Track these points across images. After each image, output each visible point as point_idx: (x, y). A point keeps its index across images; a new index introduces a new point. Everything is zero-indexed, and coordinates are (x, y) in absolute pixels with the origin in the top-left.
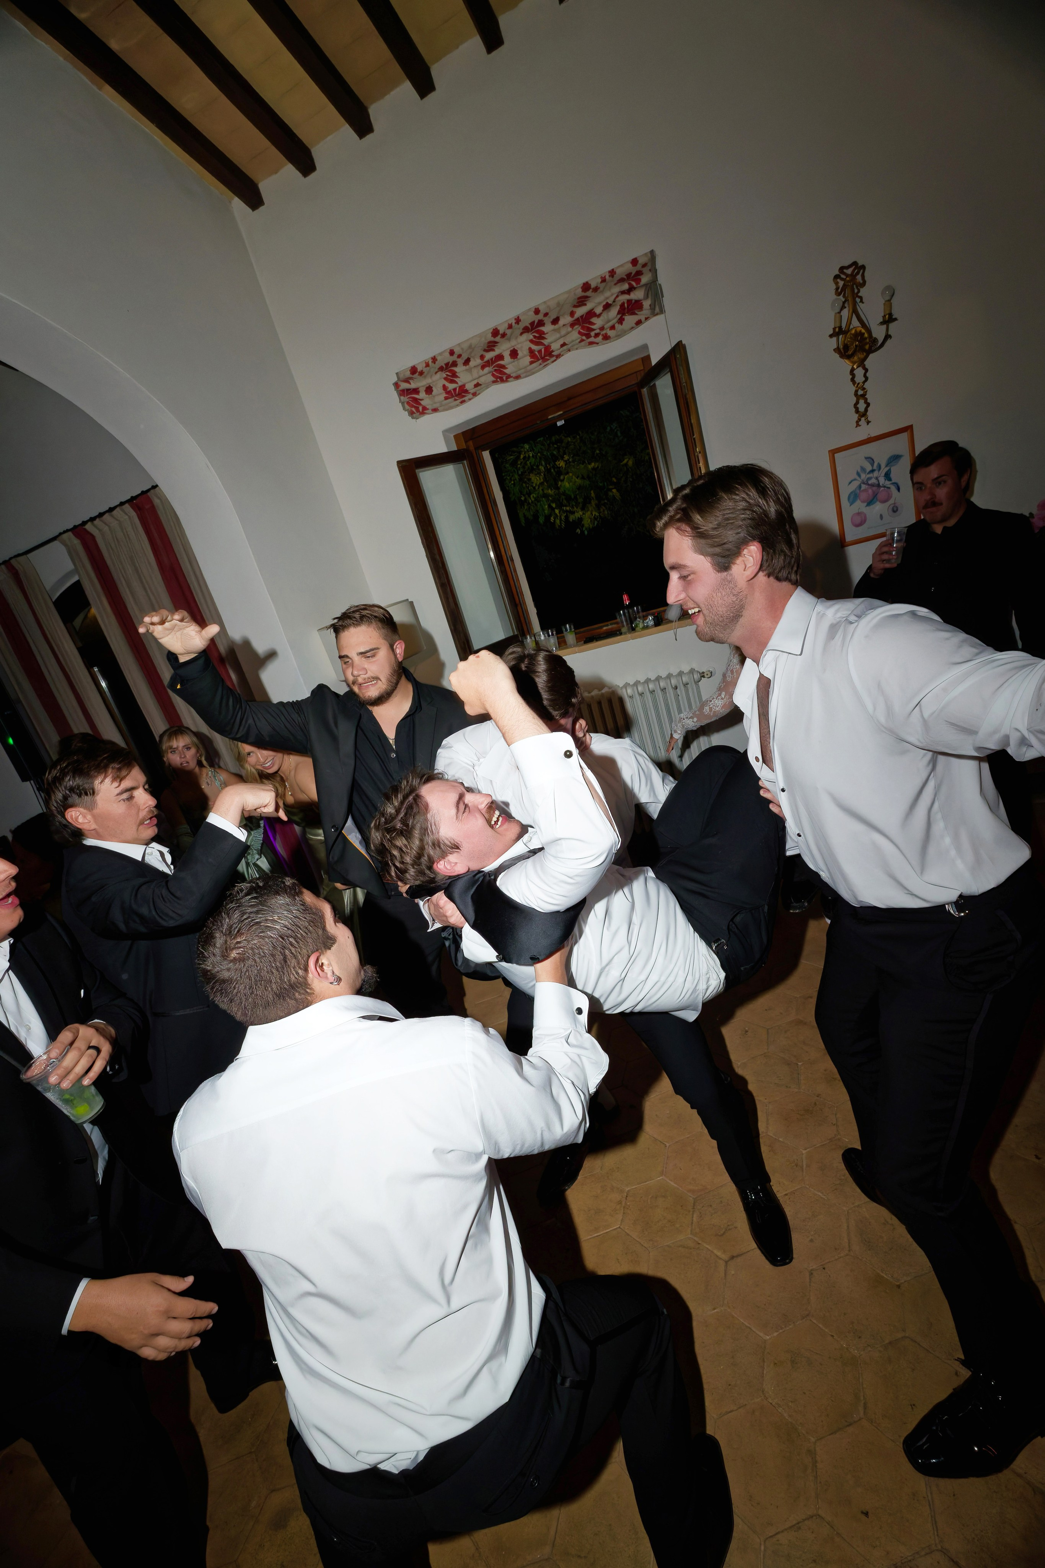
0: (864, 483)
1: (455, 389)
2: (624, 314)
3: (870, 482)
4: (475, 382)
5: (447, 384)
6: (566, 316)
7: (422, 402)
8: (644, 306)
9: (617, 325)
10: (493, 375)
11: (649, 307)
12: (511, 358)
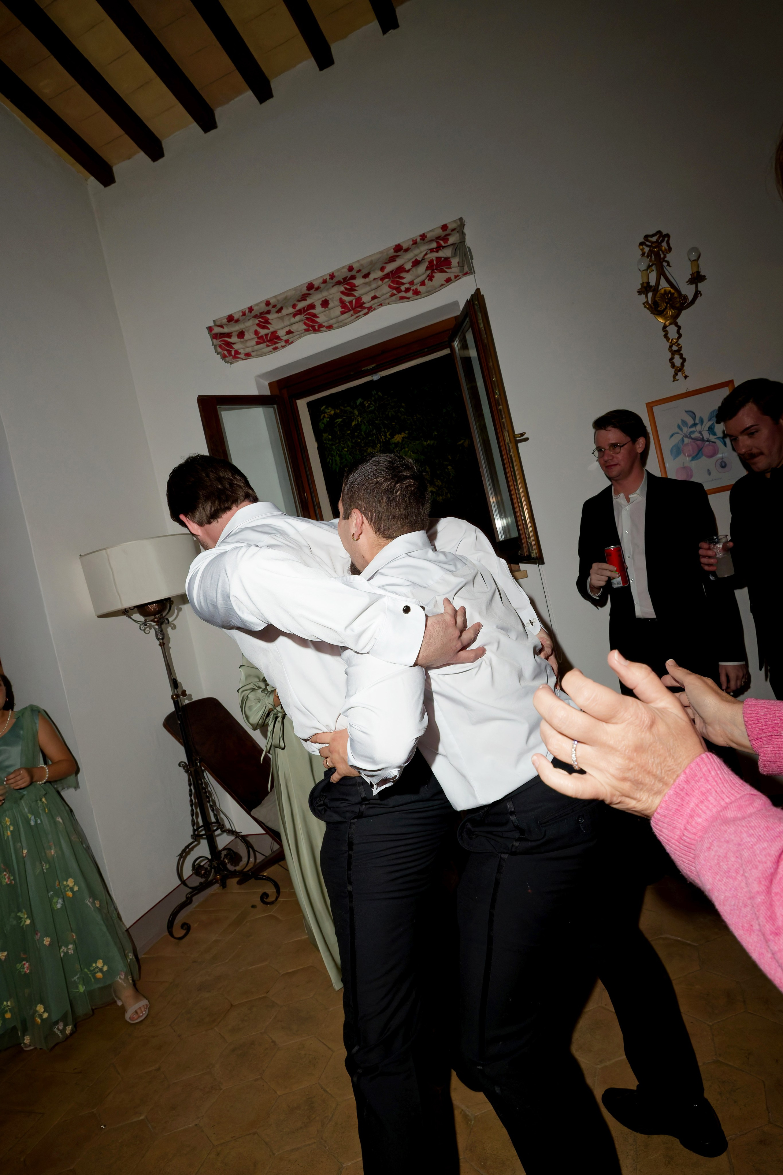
0: (686, 437)
1: (266, 335)
2: (433, 272)
3: (693, 436)
4: (287, 329)
5: (259, 330)
6: (376, 271)
7: (234, 346)
8: (452, 263)
9: (426, 281)
10: (305, 324)
11: (457, 265)
12: (322, 307)
